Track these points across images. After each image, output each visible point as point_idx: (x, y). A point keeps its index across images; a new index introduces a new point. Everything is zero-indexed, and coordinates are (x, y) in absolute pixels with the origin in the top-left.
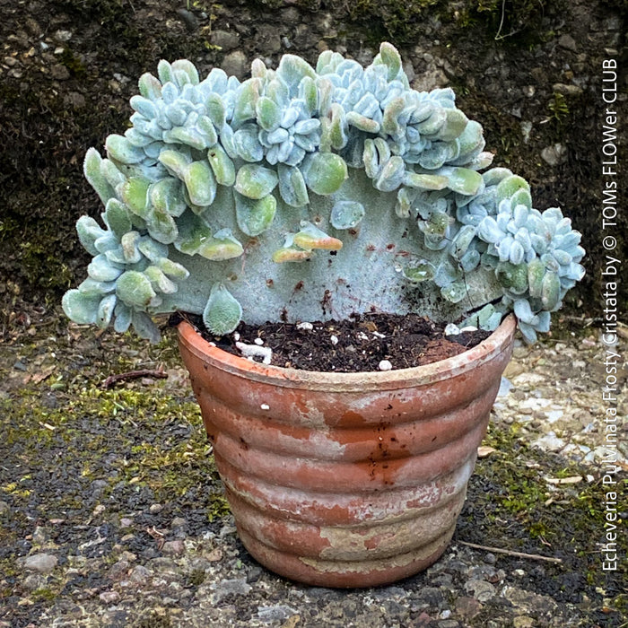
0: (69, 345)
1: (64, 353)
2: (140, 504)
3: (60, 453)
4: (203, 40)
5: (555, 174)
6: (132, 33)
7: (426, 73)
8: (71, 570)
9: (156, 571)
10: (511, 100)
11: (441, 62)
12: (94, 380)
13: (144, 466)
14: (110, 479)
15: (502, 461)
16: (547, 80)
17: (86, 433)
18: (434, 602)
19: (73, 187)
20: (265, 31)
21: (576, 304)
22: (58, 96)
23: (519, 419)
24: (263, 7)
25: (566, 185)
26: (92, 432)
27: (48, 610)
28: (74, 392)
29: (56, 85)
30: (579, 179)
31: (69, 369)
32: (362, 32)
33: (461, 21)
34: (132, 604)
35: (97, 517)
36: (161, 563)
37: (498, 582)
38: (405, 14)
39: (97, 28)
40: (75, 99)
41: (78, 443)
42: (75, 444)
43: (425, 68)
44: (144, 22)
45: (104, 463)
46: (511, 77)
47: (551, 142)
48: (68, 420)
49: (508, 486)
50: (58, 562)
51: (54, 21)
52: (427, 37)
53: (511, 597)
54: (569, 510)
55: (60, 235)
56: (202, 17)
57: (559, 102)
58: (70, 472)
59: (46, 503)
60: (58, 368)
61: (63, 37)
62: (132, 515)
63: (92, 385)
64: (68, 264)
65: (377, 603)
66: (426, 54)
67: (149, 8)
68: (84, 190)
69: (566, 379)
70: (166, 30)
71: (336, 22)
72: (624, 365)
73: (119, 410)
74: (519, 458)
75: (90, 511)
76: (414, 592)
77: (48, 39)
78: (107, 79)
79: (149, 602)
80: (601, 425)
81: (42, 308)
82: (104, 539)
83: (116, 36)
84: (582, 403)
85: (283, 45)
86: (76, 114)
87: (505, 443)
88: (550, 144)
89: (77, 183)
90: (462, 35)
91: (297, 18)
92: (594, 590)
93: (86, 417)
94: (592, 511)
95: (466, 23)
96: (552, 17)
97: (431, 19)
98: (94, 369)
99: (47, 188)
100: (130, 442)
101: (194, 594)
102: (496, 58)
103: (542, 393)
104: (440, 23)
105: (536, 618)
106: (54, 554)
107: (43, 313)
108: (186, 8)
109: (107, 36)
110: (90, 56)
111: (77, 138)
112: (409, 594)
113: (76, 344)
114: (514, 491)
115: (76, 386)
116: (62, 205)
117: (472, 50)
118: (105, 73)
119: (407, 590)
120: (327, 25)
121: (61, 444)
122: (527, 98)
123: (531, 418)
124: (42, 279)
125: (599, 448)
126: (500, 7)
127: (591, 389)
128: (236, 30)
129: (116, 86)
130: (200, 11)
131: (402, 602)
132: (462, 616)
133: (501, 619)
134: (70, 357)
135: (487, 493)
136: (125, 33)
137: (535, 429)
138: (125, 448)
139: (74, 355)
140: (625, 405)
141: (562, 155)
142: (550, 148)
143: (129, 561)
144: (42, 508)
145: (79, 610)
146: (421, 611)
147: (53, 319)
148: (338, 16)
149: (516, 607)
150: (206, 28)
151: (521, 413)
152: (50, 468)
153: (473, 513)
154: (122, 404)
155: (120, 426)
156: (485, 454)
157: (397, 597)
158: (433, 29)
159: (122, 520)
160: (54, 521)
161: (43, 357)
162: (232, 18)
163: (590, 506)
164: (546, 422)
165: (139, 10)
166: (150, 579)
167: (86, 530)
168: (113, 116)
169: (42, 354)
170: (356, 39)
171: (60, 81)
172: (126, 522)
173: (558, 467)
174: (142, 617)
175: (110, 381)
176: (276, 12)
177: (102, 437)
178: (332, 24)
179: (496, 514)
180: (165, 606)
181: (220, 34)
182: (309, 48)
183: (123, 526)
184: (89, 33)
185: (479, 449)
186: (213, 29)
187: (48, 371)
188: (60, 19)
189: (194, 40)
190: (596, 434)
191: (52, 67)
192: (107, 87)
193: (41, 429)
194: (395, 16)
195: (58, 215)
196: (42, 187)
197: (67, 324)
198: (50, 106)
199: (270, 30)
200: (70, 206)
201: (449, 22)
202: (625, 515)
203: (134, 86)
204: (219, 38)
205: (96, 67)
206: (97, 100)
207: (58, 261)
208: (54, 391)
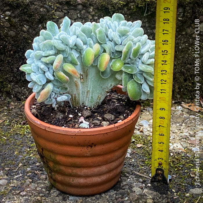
0: (11, 110)
1: (9, 113)
2: (33, 163)
3: (8, 147)
4: (52, 15)
6: (30, 13)
8: (12, 185)
9: (38, 185)
10: (149, 34)
12: (19, 122)
13: (34, 151)
14: (24, 155)
17: (16, 140)
18: (123, 195)
19: (11, 61)
20: (72, 12)
22: (7, 32)
23: (151, 134)
24: (71, 5)
26: (18, 139)
27: (4, 198)
28: (13, 126)
29: (6, 29)
31: (11, 118)
32: (102, 13)
33: (133, 9)
34: (30, 196)
35: (20, 168)
36: (39, 183)
37: (142, 188)
38: (116, 7)
39: (19, 11)
40: (12, 33)
42: (13, 143)
44: (34, 9)
45: (22, 150)
46: (149, 27)
48: (11, 135)
49: (146, 157)
50: (8, 182)
51: (5, 9)
53: (146, 193)
55: (8, 75)
56: (52, 8)
58: (11, 153)
59: (4, 163)
60: (7, 118)
61: (8, 14)
62: (30, 167)
63: (18, 124)
64: (10, 85)
65: (106, 195)
67: (35, 5)
68: (15, 61)
70: (41, 12)
71: (94, 9)
72: (184, 116)
73: (26, 132)
74: (150, 148)
75: (18, 166)
76: (117, 191)
77: (3, 15)
78: (22, 27)
79: (36, 195)
80: (176, 136)
81: (2, 98)
82: (22, 175)
83: (25, 13)
85: (77, 16)
86: (12, 38)
87: (146, 143)
89: (13, 59)
90: (133, 14)
91: (82, 8)
92: (172, 191)
93: (16, 134)
94: (172, 165)
95: (135, 10)
97: (124, 8)
98: (19, 118)
99: (3, 61)
100: (30, 143)
101: (49, 193)
102: (144, 21)
104: (127, 10)
105: (154, 200)
106: (6, 180)
107: (3, 100)
108: (47, 5)
109: (22, 13)
110: (17, 20)
111: (13, 45)
112: (115, 192)
113: (13, 110)
114: (149, 158)
115: (13, 124)
116: (8, 66)
117: (137, 18)
118: (22, 25)
119: (115, 191)
120: (91, 10)
121: (8, 143)
122: (154, 33)
124: (2, 89)
125: (175, 144)
126: (145, 5)
127: (173, 124)
128: (63, 12)
129: (25, 29)
130: (51, 6)
131: (113, 195)
132: (131, 199)
133: (143, 200)
134: (11, 114)
135: (140, 159)
136: (28, 12)
138: (28, 145)
139: (12, 114)
140: (183, 129)
143: (29, 182)
144: (3, 164)
145: (14, 198)
146: (119, 198)
147: (6, 102)
149: (148, 196)
150: (53, 11)
151: (151, 132)
152: (5, 151)
153: (136, 166)
154: (27, 130)
155: (27, 138)
156: (140, 146)
157: (112, 193)
158: (125, 12)
159: (28, 169)
160: (6, 169)
161: (3, 114)
162: (61, 8)
163: (171, 163)
165: (32, 5)
166: (36, 188)
167: (16, 172)
168: (24, 39)
170: (101, 15)
171: (7, 27)
172: (29, 169)
174: (33, 200)
175: (24, 122)
176: (75, 6)
177: (21, 141)
178: (93, 10)
179: (143, 166)
180: (41, 196)
181: (58, 13)
182: (86, 18)
183: (28, 170)
184: (16, 12)
185: (138, 145)
186: (55, 11)
187: (4, 119)
188: (7, 8)
189: (50, 15)
190: (174, 139)
191: (5, 23)
192: (22, 30)
193: (2, 139)
194: (113, 8)
195: (7, 69)
196: (2, 61)
197: (10, 103)
198: (4, 35)
199: (73, 12)
200: (11, 66)
201: (130, 10)
202: (182, 166)
203: (30, 29)
204: (57, 14)
205: (18, 23)
206: (19, 33)
207: (7, 83)
208: (6, 126)
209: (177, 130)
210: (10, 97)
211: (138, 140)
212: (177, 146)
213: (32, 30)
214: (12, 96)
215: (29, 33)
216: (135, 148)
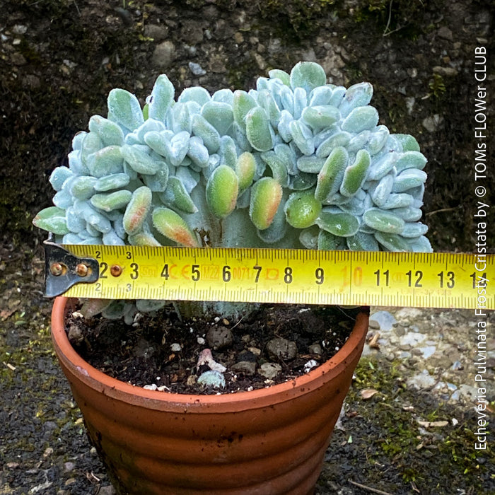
0: (33, 279)
1: (28, 287)
2: (82, 447)
3: (19, 394)
4: (137, 33)
5: (434, 139)
6: (77, 28)
7: (326, 58)
10: (397, 80)
11: (339, 50)
12: (50, 317)
14: (59, 420)
15: (383, 404)
16: (428, 64)
17: (41, 372)
19: (32, 152)
20: (190, 25)
21: (450, 240)
22: (17, 78)
23: (399, 355)
24: (187, 7)
25: (443, 149)
26: (47, 371)
28: (34, 329)
29: (15, 69)
30: (454, 144)
31: (31, 304)
32: (271, 26)
33: (355, 17)
35: (46, 460)
38: (308, 12)
39: (48, 24)
40: (31, 80)
41: (34, 383)
42: (32, 384)
43: (325, 55)
44: (88, 19)
45: (55, 403)
46: (397, 61)
47: (431, 113)
48: (27, 360)
51: (11, 18)
52: (327, 29)
54: (436, 455)
55: (23, 189)
56: (136, 14)
57: (438, 82)
58: (26, 413)
59: (5, 445)
60: (22, 303)
61: (20, 31)
62: (75, 458)
63: (49, 322)
64: (31, 212)
66: (325, 44)
67: (92, 7)
68: (41, 155)
69: (440, 314)
70: (106, 25)
71: (250, 18)
74: (397, 400)
75: (41, 454)
77: (7, 33)
78: (58, 65)
80: (467, 361)
81: (10, 245)
82: (50, 483)
83: (65, 30)
84: (452, 338)
85: (205, 36)
86: (33, 93)
87: (385, 384)
88: (429, 115)
89: (36, 148)
90: (355, 28)
91: (216, 15)
93: (41, 356)
94: (455, 457)
95: (359, 19)
96: (432, 12)
97: (329, 14)
98: (50, 306)
99: (11, 152)
102: (385, 46)
103: (419, 328)
104: (337, 17)
107: (12, 250)
108: (122, 7)
109: (57, 30)
110: (43, 46)
111: (34, 112)
113: (38, 278)
114: (392, 433)
115: (35, 323)
116: (24, 166)
117: (364, 40)
118: (56, 60)
120: (242, 20)
121: (20, 384)
122: (411, 78)
123: (409, 355)
124: (10, 223)
125: (464, 386)
126: (388, 6)
127: (460, 323)
128: (166, 25)
129: (65, 70)
130: (135, 9)
134: (32, 293)
135: (369, 436)
136: (72, 27)
137: (412, 367)
139: (35, 291)
141: (439, 125)
142: (430, 118)
144: (2, 450)
147: (19, 255)
148: (251, 13)
150: (140, 24)
151: (401, 349)
152: (9, 409)
153: (357, 456)
156: (368, 396)
158: (331, 24)
159: (67, 464)
160: (10, 465)
162: (161, 15)
163: (453, 452)
164: (422, 358)
165: (84, 8)
167: (36, 474)
168: (64, 95)
169: (10, 288)
170: (267, 31)
172: (69, 466)
173: (429, 408)
176: (198, 10)
177: (54, 377)
178: (246, 19)
179: (375, 457)
181: (152, 28)
182: (227, 39)
183: (66, 471)
184: (41, 27)
185: (363, 392)
186: (146, 23)
187: (14, 306)
188: (16, 16)
189: (130, 32)
190: (462, 372)
191: (11, 55)
192: (58, 71)
193: (4, 370)
194: (299, 14)
195: (21, 174)
196: (5, 152)
197: (31, 259)
198: (10, 87)
199: (194, 24)
200: (30, 167)
201: (345, 17)
202: (482, 460)
203: (80, 70)
204: (151, 31)
205: (48, 55)
206: (50, 81)
207: (22, 209)
208: (17, 328)
209: (471, 341)
210: (32, 244)
211: (365, 376)
212: (471, 394)
213: (84, 72)
214: (37, 242)
215: (75, 81)
216: (356, 400)
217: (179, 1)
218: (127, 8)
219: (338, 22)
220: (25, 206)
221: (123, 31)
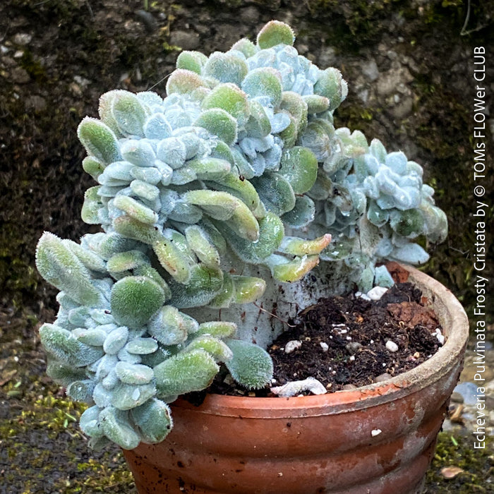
0: (34, 347)
1: (28, 356)
3: (3, 471)
4: (161, 42)
6: (91, 35)
7: (391, 71)
11: (406, 60)
12: (51, 387)
13: (87, 487)
15: (471, 485)
17: (33, 447)
19: (36, 190)
20: (225, 30)
22: (19, 99)
23: (489, 432)
24: (222, 7)
26: (39, 446)
28: (30, 400)
29: (17, 88)
31: (30, 374)
32: (324, 30)
33: (425, 17)
38: (368, 11)
39: (55, 31)
40: (37, 102)
41: (23, 459)
42: (20, 460)
43: (389, 67)
44: (103, 24)
45: (47, 482)
48: (17, 433)
51: (13, 25)
52: (391, 34)
55: (25, 238)
56: (161, 18)
60: (19, 373)
61: (23, 41)
63: (49, 393)
66: (390, 52)
67: (108, 10)
68: (47, 194)
70: (125, 31)
71: (297, 20)
73: (70, 421)
74: (489, 481)
78: (68, 82)
81: (10, 309)
83: (75, 38)
86: (38, 117)
87: (473, 462)
89: (41, 186)
90: (426, 31)
91: (256, 17)
93: (35, 429)
95: (431, 18)
97: (394, 15)
99: (11, 191)
100: (77, 458)
102: (462, 54)
104: (404, 19)
107: (12, 314)
108: (144, 9)
109: (67, 38)
110: (50, 59)
111: (39, 141)
113: (41, 347)
115: (32, 393)
116: (26, 208)
117: (436, 47)
118: (66, 76)
121: (5, 459)
124: (9, 281)
126: (465, 2)
128: (196, 31)
129: (76, 88)
130: (159, 11)
134: (32, 362)
136: (84, 35)
138: (70, 465)
139: (36, 359)
147: (20, 321)
148: (299, 15)
150: (165, 28)
151: (491, 425)
154: (74, 415)
155: (70, 440)
156: (452, 475)
158: (396, 26)
161: (6, 361)
162: (191, 18)
165: (98, 11)
168: (75, 119)
169: (5, 357)
170: (318, 38)
176: (235, 11)
177: (49, 452)
181: (180, 35)
184: (48, 36)
185: (444, 470)
186: (172, 29)
187: (9, 376)
188: (19, 22)
189: (154, 41)
191: (13, 71)
192: (67, 91)
194: (357, 13)
195: (22, 218)
196: (6, 191)
197: (34, 325)
198: (11, 110)
199: (230, 30)
200: (34, 209)
201: (413, 18)
203: (94, 89)
204: (178, 39)
205: (56, 70)
206: (58, 102)
207: (24, 263)
208: (9, 399)
210: (35, 307)
211: (446, 452)
214: (42, 305)
215: (89, 101)
216: (436, 480)
217: (211, 1)
218: (150, 10)
219: (404, 25)
220: (28, 259)
221: (145, 39)
